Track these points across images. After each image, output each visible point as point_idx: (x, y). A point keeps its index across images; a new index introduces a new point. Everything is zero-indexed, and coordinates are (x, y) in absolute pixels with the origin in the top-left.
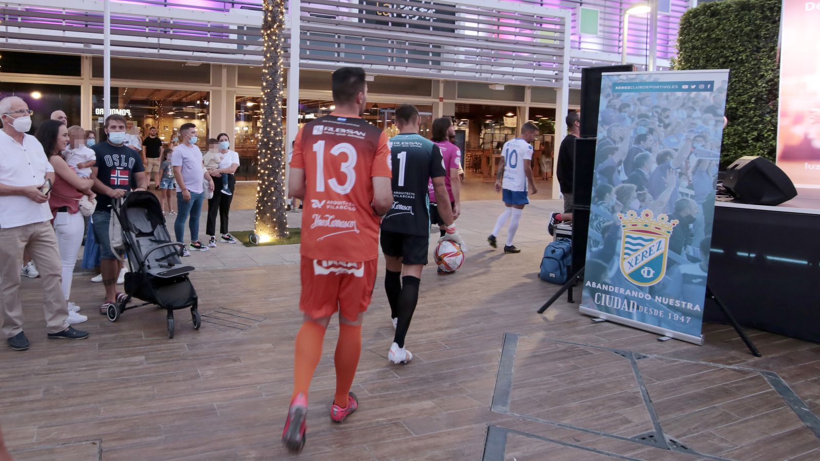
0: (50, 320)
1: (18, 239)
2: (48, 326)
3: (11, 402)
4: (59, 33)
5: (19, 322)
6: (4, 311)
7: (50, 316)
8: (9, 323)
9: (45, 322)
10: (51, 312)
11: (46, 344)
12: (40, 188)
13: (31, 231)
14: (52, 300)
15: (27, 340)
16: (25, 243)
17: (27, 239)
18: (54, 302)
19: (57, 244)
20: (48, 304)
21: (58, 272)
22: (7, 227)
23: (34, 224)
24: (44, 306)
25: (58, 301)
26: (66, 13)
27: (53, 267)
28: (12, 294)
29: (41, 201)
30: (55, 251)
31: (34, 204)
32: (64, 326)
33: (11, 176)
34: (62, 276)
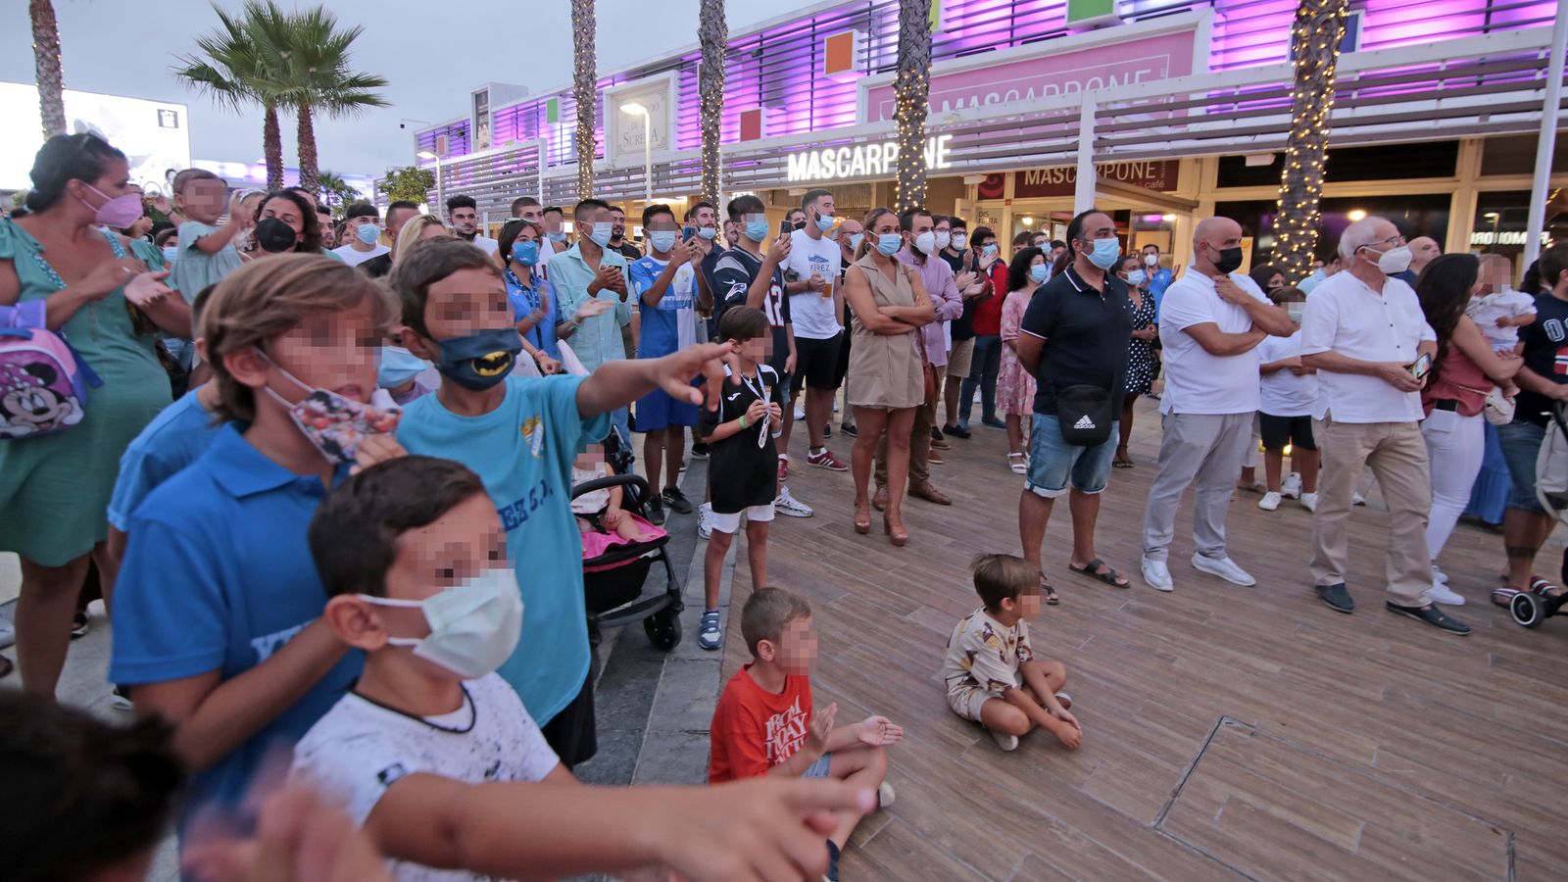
0: (1396, 582)
1: (1358, 442)
2: (1389, 589)
3: (1327, 684)
4: (1430, 105)
5: (1341, 569)
6: (1318, 543)
7: (1398, 575)
8: (1324, 563)
9: (1386, 583)
10: (1399, 570)
11: (1382, 616)
12: (1408, 367)
13: (1383, 433)
14: (1404, 552)
15: (1351, 600)
16: (1369, 451)
17: (1375, 445)
18: (1410, 556)
19: (1427, 464)
20: (1395, 555)
21: (1423, 511)
22: (1341, 420)
23: (1391, 423)
24: (1388, 556)
25: (1416, 557)
26: (1448, 66)
27: (1414, 500)
28: (1335, 523)
29: (1408, 389)
30: (1422, 474)
31: (1395, 391)
32: (1421, 600)
33: (1357, 344)
34: (1430, 516)
